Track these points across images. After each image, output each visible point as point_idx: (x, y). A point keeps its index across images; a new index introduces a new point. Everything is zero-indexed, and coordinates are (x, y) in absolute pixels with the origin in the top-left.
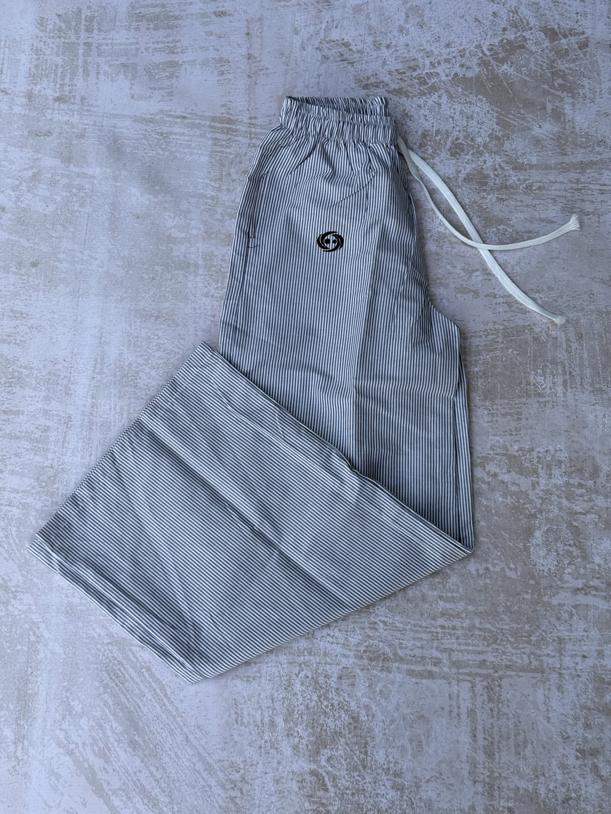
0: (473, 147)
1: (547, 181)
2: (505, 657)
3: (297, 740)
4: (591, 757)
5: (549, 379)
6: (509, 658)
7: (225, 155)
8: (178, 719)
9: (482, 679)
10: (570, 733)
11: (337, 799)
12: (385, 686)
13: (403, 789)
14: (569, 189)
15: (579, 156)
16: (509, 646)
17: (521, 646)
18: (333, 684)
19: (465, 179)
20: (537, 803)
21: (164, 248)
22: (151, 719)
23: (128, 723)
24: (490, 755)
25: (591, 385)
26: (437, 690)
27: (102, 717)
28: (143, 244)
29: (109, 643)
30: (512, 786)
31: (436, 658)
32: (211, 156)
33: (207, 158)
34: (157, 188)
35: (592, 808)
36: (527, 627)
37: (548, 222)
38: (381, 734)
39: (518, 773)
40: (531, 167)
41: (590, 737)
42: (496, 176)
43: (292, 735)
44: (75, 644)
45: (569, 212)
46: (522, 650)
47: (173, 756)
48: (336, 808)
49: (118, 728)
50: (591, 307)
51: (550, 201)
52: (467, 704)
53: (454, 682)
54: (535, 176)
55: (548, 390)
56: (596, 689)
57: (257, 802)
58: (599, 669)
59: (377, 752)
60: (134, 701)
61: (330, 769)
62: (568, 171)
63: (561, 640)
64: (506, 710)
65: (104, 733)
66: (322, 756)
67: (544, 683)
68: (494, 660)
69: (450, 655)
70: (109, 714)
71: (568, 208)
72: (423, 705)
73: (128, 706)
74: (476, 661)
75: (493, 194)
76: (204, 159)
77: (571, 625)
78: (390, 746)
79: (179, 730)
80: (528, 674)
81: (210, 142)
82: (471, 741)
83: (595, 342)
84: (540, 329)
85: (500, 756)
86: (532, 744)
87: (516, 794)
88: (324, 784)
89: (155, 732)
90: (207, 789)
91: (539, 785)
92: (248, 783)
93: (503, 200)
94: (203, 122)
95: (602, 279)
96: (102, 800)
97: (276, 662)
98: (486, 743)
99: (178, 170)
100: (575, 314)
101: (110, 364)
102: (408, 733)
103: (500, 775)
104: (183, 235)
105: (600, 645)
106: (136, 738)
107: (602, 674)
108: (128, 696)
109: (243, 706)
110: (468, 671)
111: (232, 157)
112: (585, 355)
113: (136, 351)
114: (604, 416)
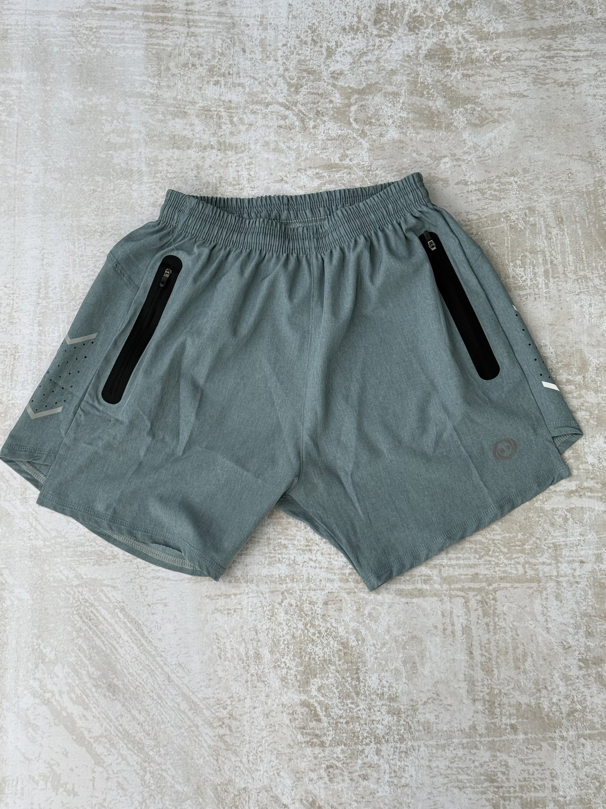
0: (433, 19)
1: (516, 50)
2: (499, 568)
3: (285, 671)
4: (594, 666)
5: (529, 270)
6: (503, 569)
7: (162, 47)
8: (158, 659)
9: (476, 593)
10: (572, 643)
11: (331, 728)
12: (374, 609)
13: (399, 713)
14: (540, 58)
15: (549, 20)
16: (502, 557)
17: (514, 556)
18: (319, 611)
19: (426, 56)
20: (541, 717)
21: (104, 156)
22: (129, 661)
23: (106, 667)
24: (489, 672)
25: (575, 273)
26: (429, 609)
27: (77, 663)
28: (80, 153)
29: (78, 585)
30: (513, 701)
31: (425, 575)
32: (147, 50)
33: (142, 52)
34: (90, 89)
35: (599, 719)
36: (520, 535)
37: (519, 97)
38: (372, 658)
39: (518, 687)
40: (498, 35)
41: (592, 645)
42: (461, 49)
43: (279, 666)
44: (42, 588)
45: (541, 84)
46: (516, 560)
47: (155, 697)
48: (330, 738)
49: (95, 673)
50: (572, 188)
51: (520, 73)
52: (461, 620)
53: (446, 599)
54: (503, 45)
55: (529, 281)
56: (596, 595)
57: (247, 738)
58: (599, 573)
59: (370, 677)
60: (110, 644)
61: (322, 699)
62: (538, 37)
63: (556, 547)
64: (503, 624)
65: (80, 679)
66: (312, 686)
67: (541, 592)
68: (487, 572)
69: (440, 571)
70: (84, 659)
71: (540, 79)
72: (415, 624)
73: (104, 649)
74: (467, 575)
75: (458, 70)
76: (140, 53)
77: (566, 530)
78: (383, 670)
79: (160, 670)
80: (524, 584)
81: (145, 34)
82: (467, 658)
83: (576, 226)
84: (516, 216)
85: (499, 671)
86: (532, 657)
87: (518, 710)
88: (316, 715)
89: (135, 674)
90: (194, 729)
91: (543, 699)
92: (236, 719)
93: (469, 76)
94: (135, 13)
95: (581, 156)
96: (84, 749)
97: (257, 592)
98: (484, 659)
99: (112, 68)
100: (554, 197)
101: (56, 288)
102: (400, 656)
103: (500, 692)
104: (123, 140)
105: (598, 548)
106: (115, 681)
107: (602, 579)
108: (103, 639)
109: (225, 640)
110: (460, 586)
111: (169, 49)
112: (567, 241)
113: (84, 272)
114: (590, 305)
